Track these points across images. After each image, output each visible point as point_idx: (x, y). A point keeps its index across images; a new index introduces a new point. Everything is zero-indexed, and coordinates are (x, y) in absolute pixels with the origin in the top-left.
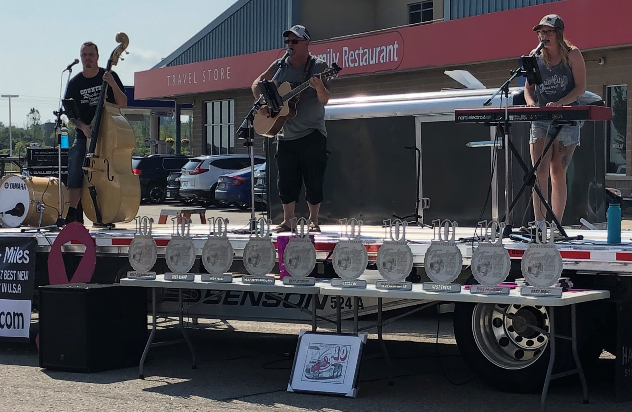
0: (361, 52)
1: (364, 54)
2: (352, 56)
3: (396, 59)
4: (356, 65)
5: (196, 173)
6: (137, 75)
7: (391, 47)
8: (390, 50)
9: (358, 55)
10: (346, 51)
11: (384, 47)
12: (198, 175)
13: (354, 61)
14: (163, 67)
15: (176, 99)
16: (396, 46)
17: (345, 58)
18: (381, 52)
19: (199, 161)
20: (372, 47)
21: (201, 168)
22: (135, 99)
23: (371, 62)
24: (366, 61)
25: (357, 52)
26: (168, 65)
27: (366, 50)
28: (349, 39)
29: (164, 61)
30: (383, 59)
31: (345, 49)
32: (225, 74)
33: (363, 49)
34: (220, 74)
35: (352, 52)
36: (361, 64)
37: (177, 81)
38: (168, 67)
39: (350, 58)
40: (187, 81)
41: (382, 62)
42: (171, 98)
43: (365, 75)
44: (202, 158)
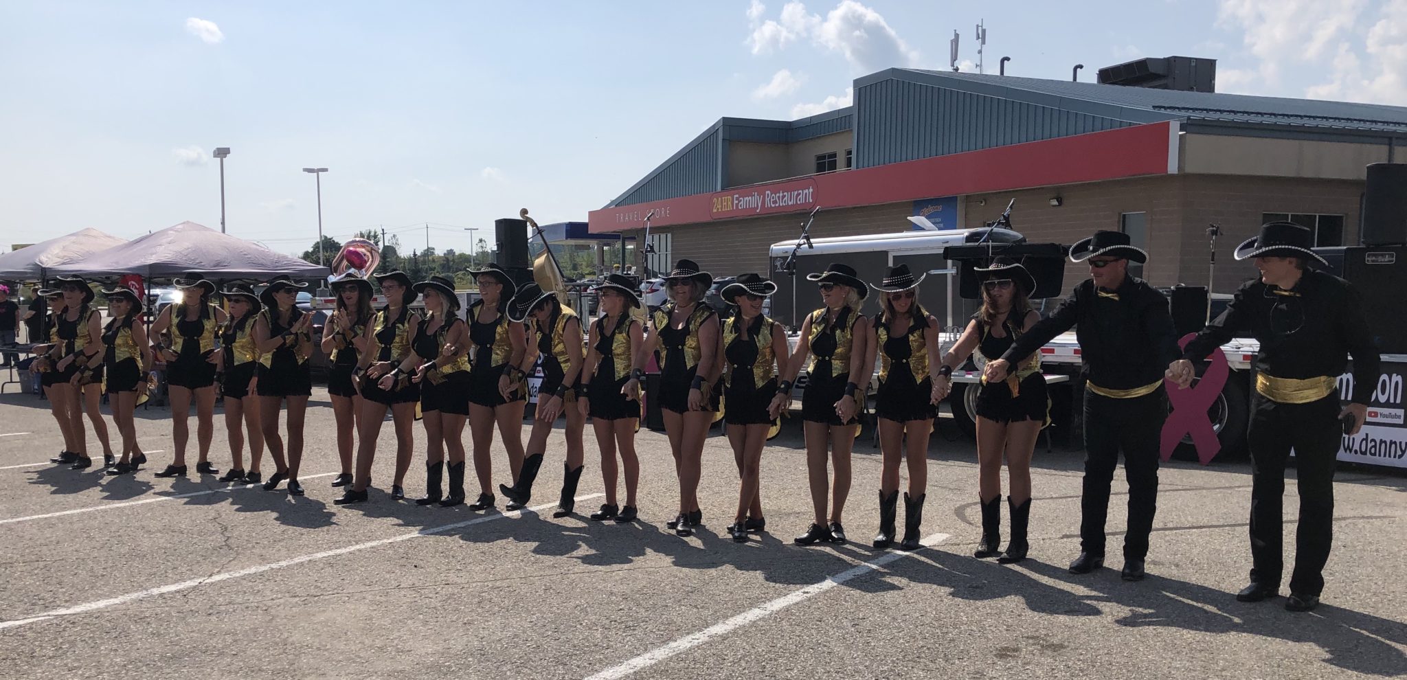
0: (781, 195)
1: (784, 197)
2: (773, 197)
3: (811, 201)
4: (777, 205)
5: (649, 293)
6: (591, 213)
7: (807, 191)
8: (806, 193)
9: (779, 197)
10: (768, 195)
11: (801, 191)
12: (651, 294)
13: (775, 202)
14: (611, 207)
15: (621, 233)
16: (811, 190)
17: (767, 199)
18: (799, 194)
19: (651, 283)
20: (791, 190)
21: (653, 288)
22: (589, 232)
23: (790, 203)
24: (785, 202)
25: (778, 195)
26: (616, 206)
27: (786, 193)
28: (771, 184)
29: (612, 202)
30: (800, 200)
31: (768, 192)
32: (665, 212)
33: (783, 193)
34: (661, 212)
35: (773, 195)
36: (781, 205)
37: (624, 218)
38: (618, 208)
39: (772, 200)
40: (633, 218)
41: (799, 203)
42: (618, 232)
43: (784, 213)
44: (653, 280)
